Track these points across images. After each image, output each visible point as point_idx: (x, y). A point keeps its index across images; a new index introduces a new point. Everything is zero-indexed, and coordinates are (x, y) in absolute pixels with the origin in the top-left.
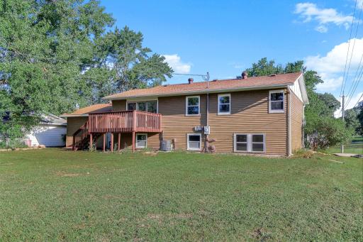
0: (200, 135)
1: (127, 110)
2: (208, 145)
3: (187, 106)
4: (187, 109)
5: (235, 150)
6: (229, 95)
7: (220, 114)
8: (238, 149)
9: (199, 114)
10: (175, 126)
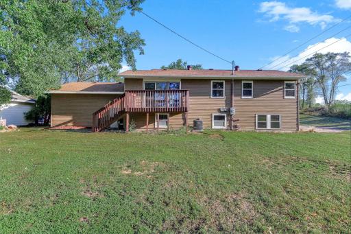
0: (225, 115)
1: (144, 89)
2: (233, 123)
3: (212, 89)
4: (212, 92)
5: (257, 128)
6: (252, 82)
7: (243, 97)
8: (258, 127)
9: (224, 97)
10: (201, 106)
